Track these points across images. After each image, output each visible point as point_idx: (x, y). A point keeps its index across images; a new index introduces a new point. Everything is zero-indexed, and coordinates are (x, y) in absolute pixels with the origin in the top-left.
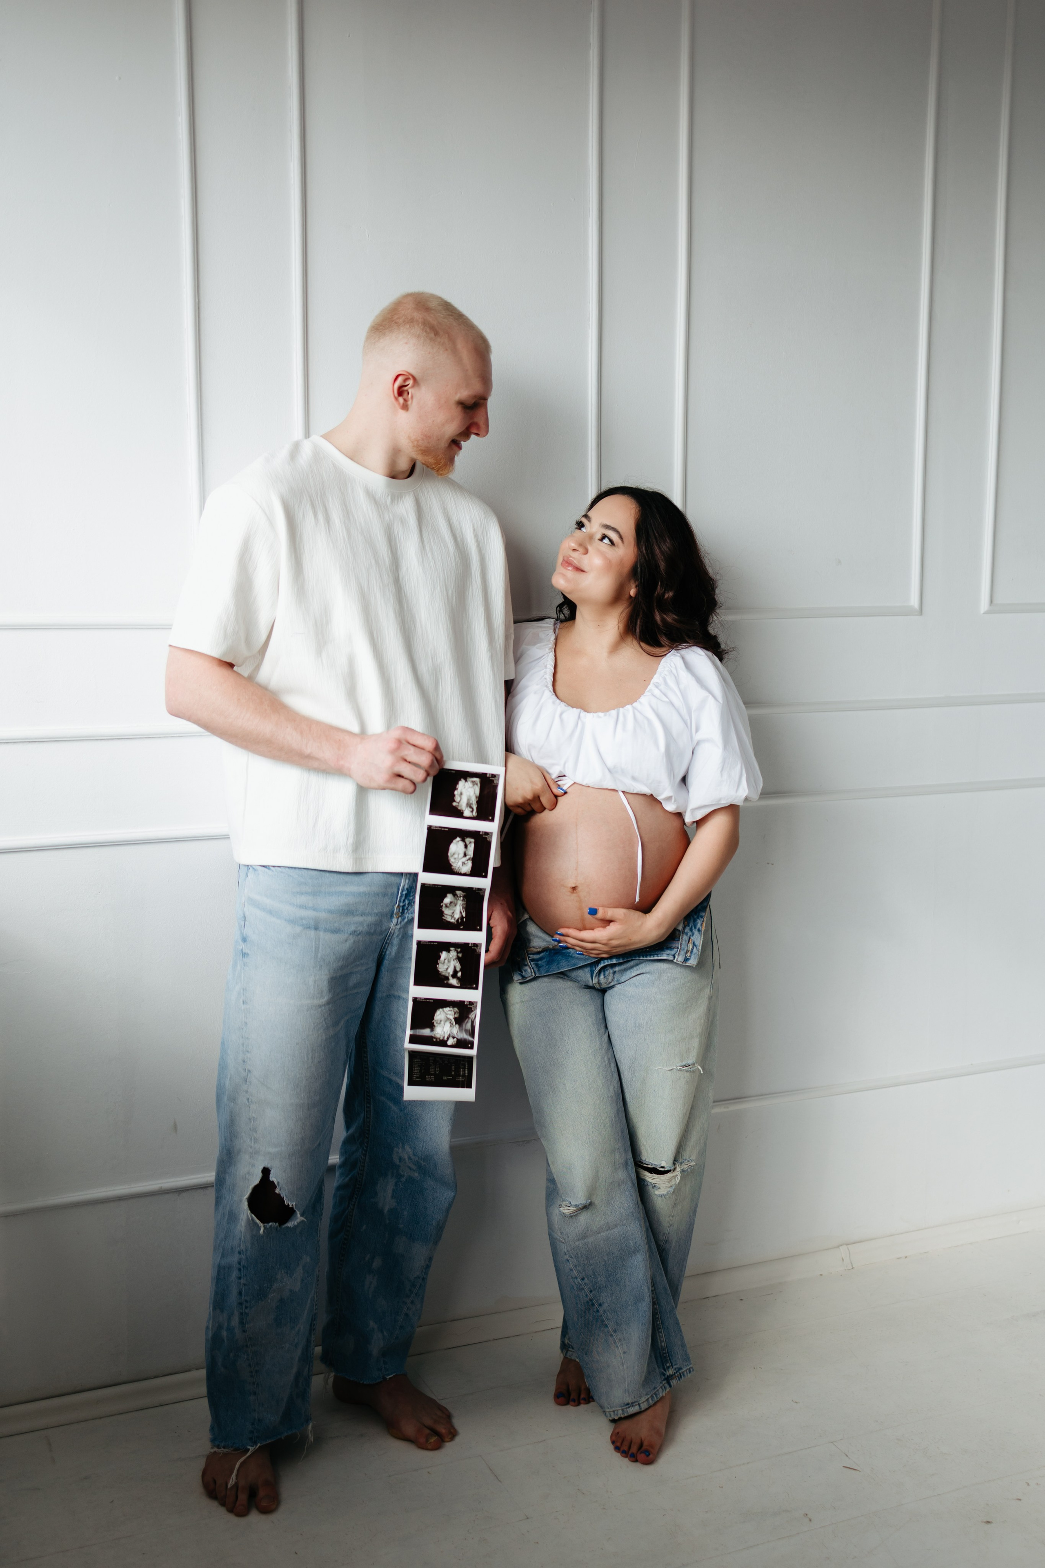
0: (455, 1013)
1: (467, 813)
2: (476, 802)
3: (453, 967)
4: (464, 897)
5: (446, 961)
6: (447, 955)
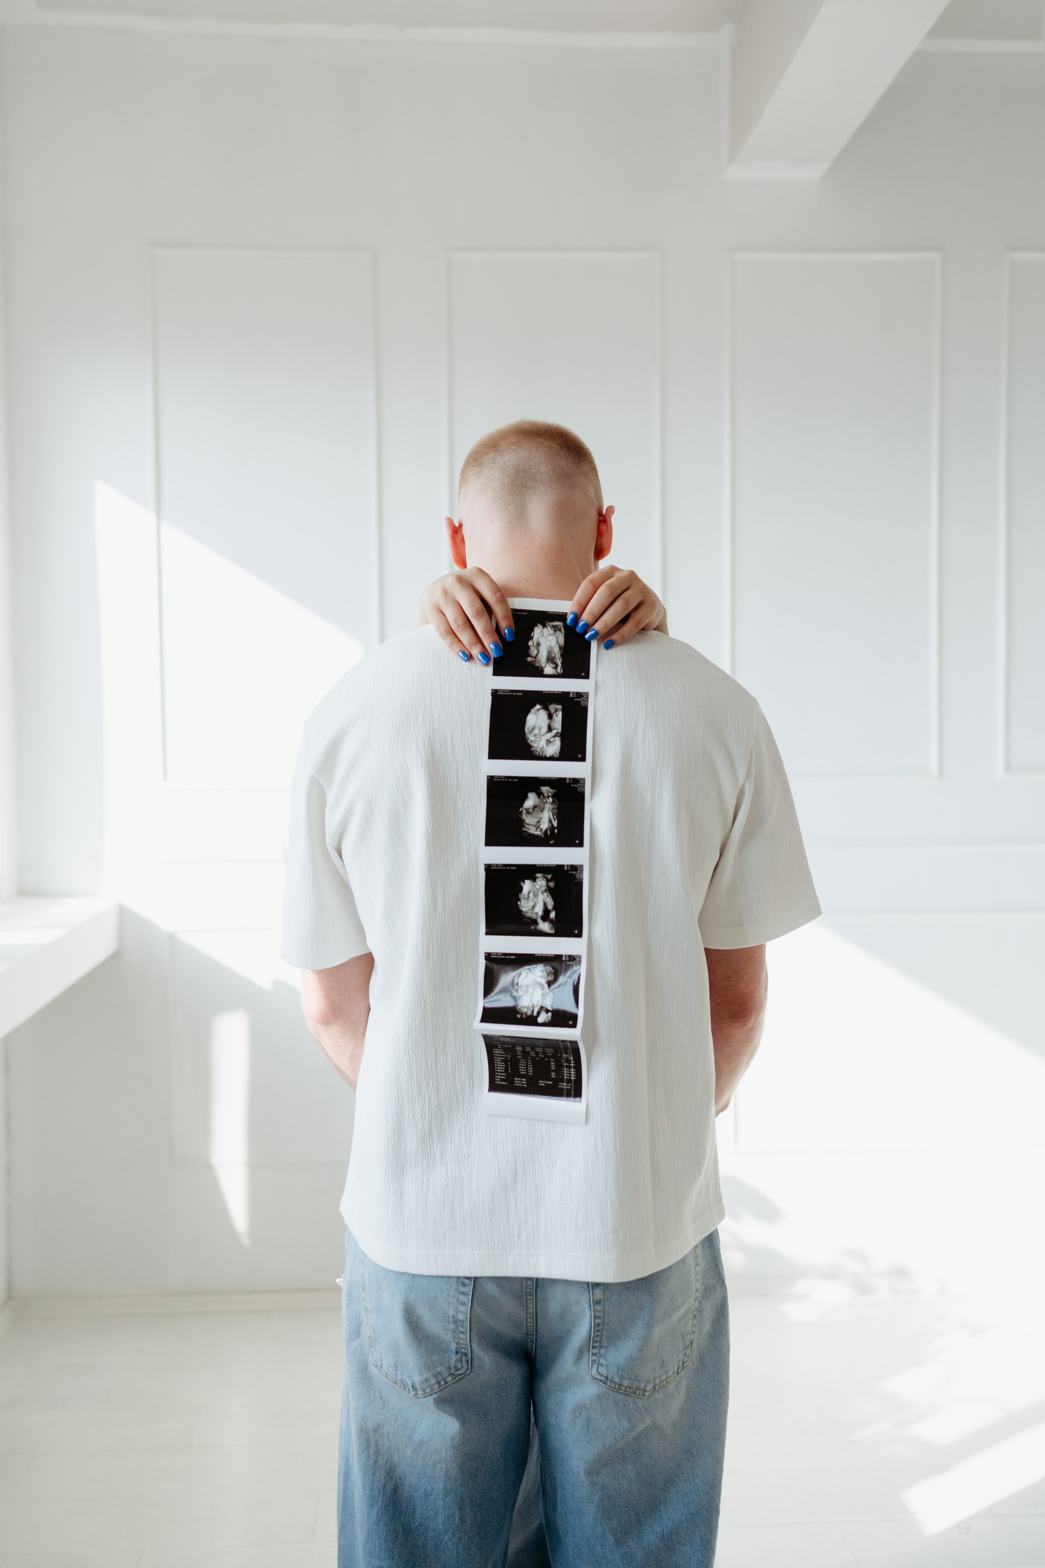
0: (548, 974)
1: (548, 669)
2: (562, 655)
3: (542, 904)
4: (554, 796)
5: (531, 895)
6: (531, 886)
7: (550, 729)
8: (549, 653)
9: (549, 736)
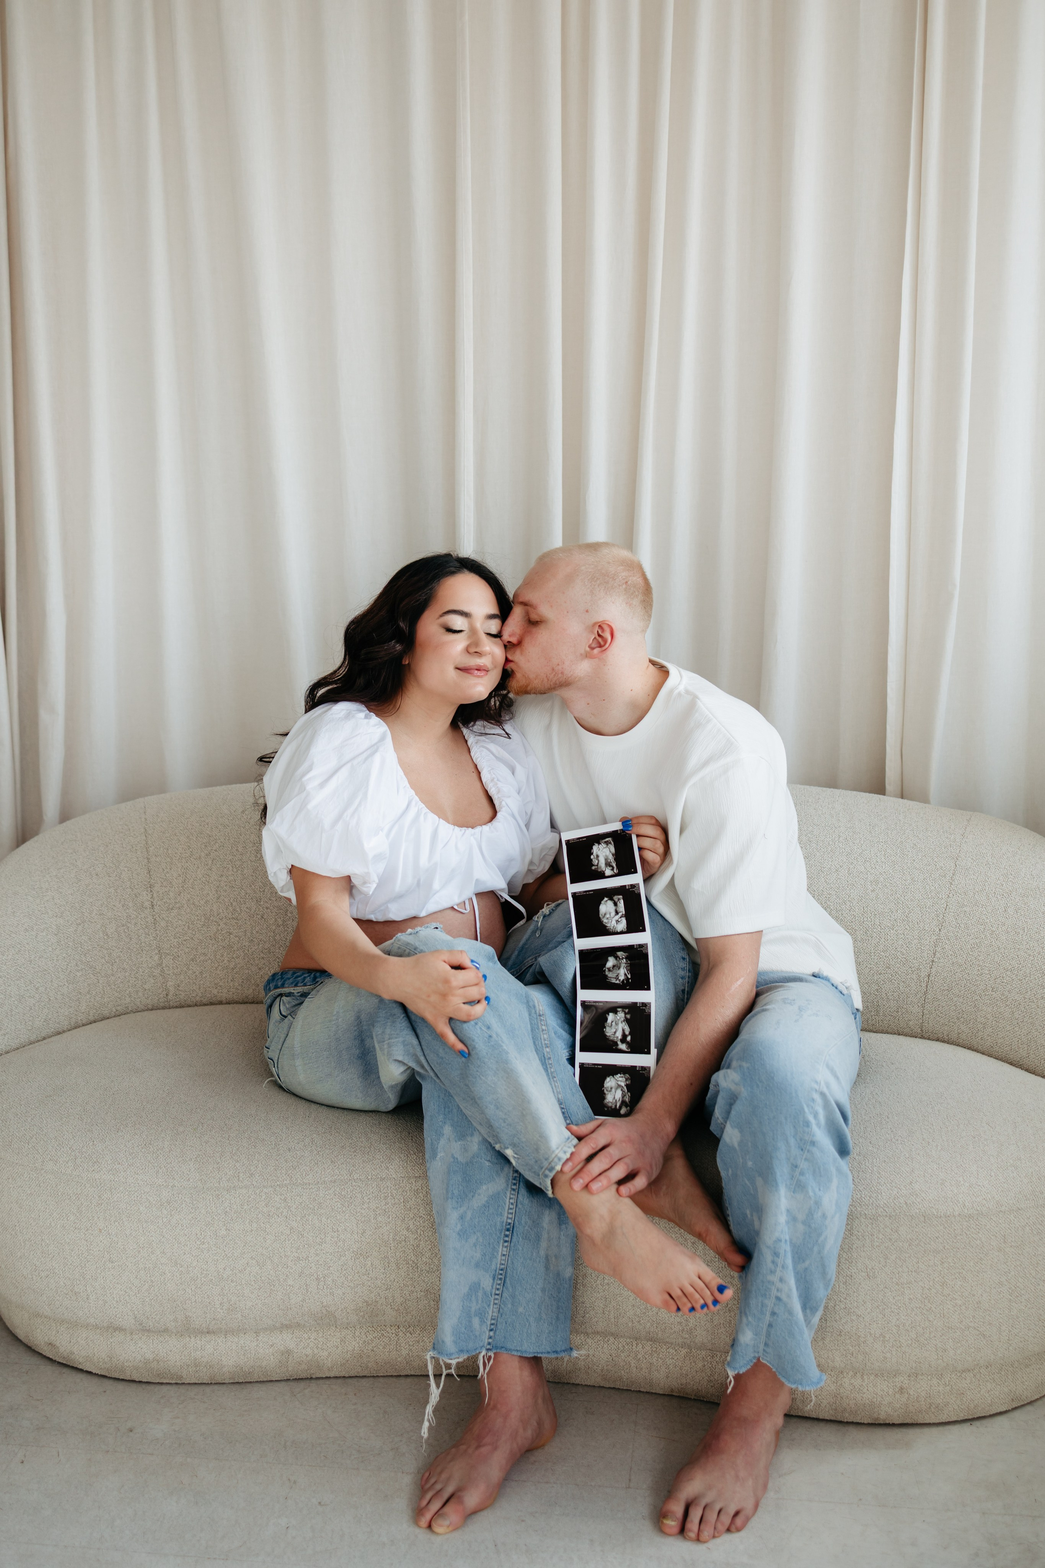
0: (626, 1080)
1: (608, 872)
2: (614, 860)
3: (621, 1030)
4: (626, 956)
5: (614, 1024)
6: (614, 1017)
7: (617, 913)
8: (606, 860)
9: (617, 917)
